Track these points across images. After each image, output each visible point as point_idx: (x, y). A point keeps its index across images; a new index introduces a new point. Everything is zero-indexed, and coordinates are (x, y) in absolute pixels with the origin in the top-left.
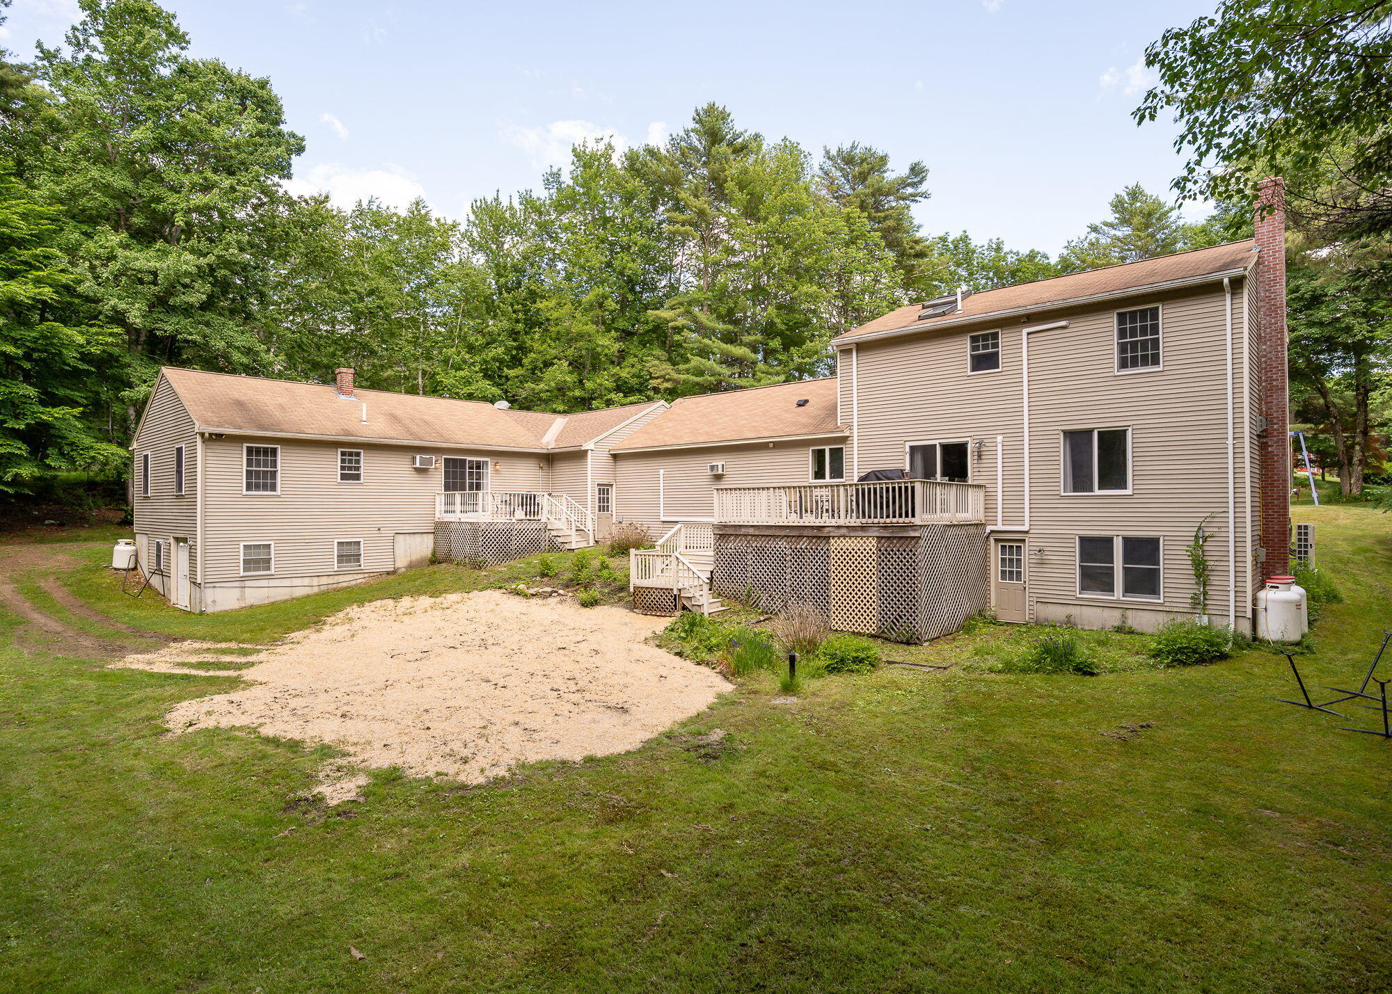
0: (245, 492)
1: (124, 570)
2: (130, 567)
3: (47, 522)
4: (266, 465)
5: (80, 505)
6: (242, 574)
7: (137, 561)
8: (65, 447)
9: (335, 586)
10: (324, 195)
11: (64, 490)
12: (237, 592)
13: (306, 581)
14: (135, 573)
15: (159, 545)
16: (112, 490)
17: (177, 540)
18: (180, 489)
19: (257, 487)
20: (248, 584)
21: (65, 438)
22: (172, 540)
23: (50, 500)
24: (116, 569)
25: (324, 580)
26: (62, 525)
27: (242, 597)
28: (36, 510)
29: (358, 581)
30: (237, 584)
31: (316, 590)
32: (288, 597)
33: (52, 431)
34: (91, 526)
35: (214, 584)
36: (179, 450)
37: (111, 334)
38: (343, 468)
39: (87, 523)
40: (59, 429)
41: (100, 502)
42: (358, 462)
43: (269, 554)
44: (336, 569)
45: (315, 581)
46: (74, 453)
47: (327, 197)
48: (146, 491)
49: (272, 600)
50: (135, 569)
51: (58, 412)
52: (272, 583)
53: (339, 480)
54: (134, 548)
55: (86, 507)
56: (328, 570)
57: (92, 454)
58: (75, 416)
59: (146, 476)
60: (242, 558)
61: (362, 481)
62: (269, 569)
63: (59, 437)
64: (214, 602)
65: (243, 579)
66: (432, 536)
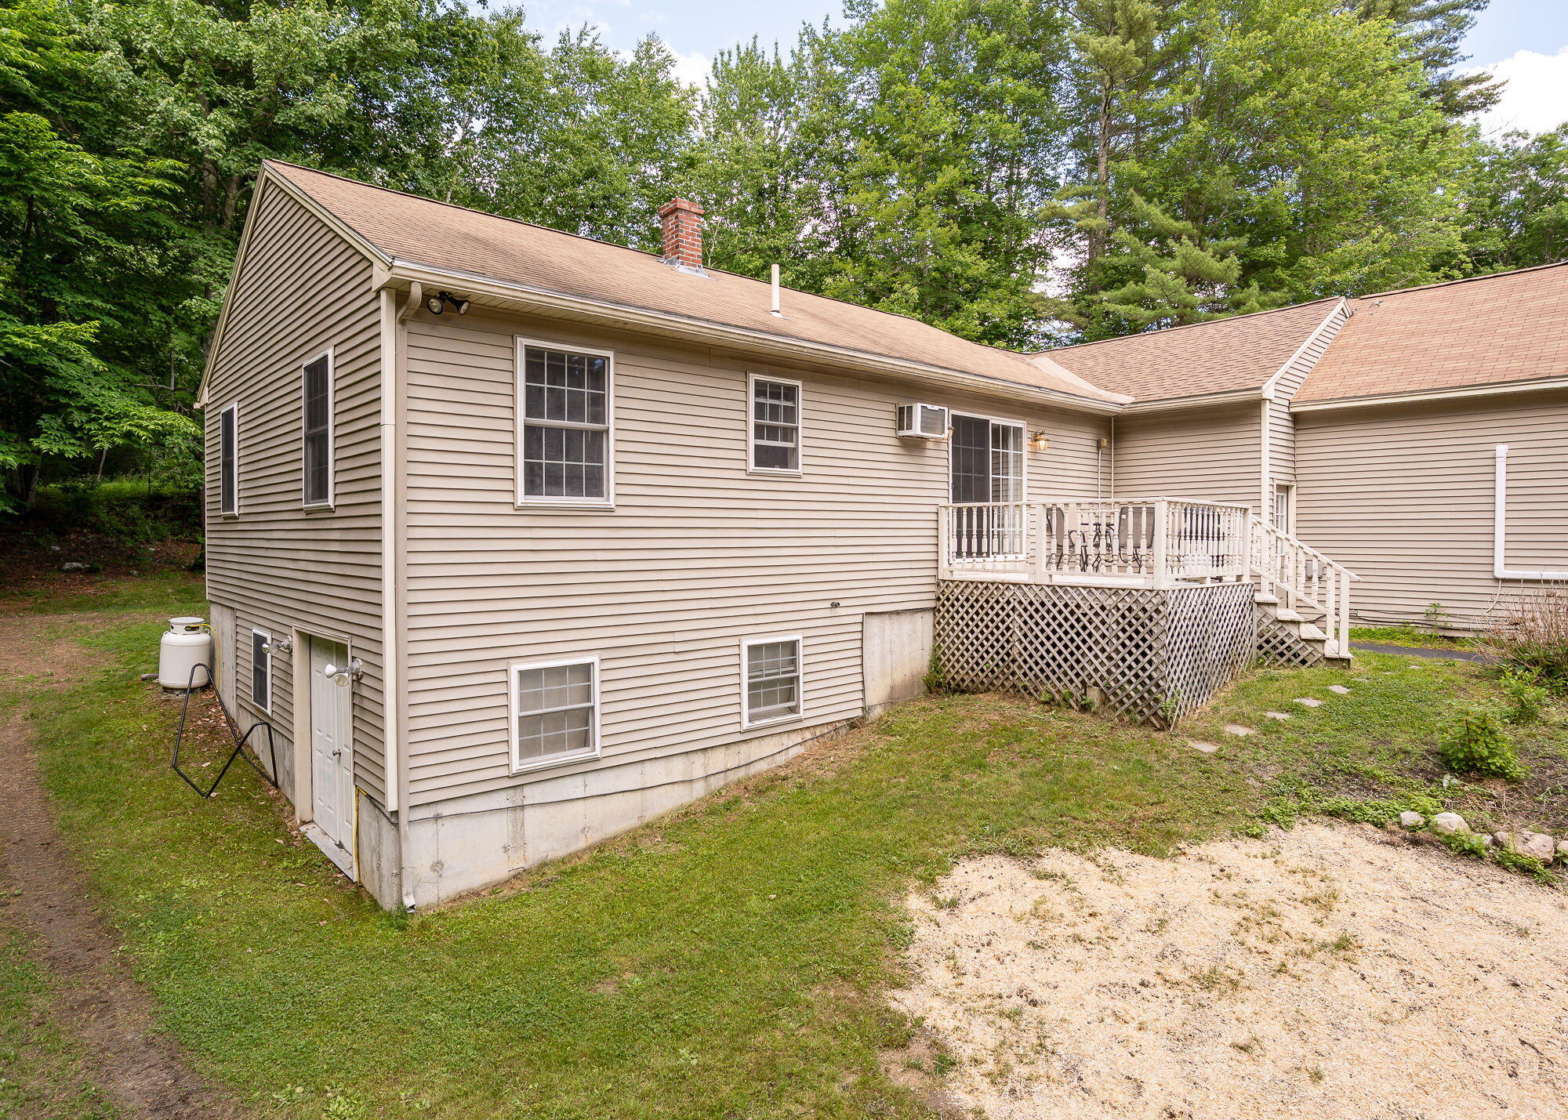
0: (521, 498)
1: (184, 690)
2: (196, 682)
3: (67, 566)
4: (576, 413)
5: (132, 534)
6: (516, 766)
7: (211, 670)
8: (76, 415)
9: (741, 773)
10: (515, 11)
11: (111, 509)
12: (499, 828)
13: (677, 769)
14: (207, 697)
15: (259, 640)
16: (185, 508)
17: (309, 640)
18: (320, 491)
19: (555, 483)
20: (533, 794)
21: (77, 395)
22: (295, 641)
23: (86, 526)
24: (166, 689)
25: (719, 760)
26: (92, 571)
27: (517, 842)
28: (58, 544)
29: (793, 753)
30: (501, 800)
31: (699, 790)
32: (632, 823)
33: (49, 381)
34: (143, 572)
35: (435, 811)
36: (317, 373)
37: (161, 175)
38: (759, 431)
39: (137, 567)
40: (66, 380)
41: (165, 530)
42: (790, 414)
43: (587, 694)
44: (746, 724)
45: (698, 766)
46: (93, 426)
47: (520, 14)
48: (228, 503)
49: (595, 837)
50: (208, 686)
51: (50, 333)
52: (598, 784)
53: (752, 467)
54: (203, 638)
55: (142, 538)
56: (729, 730)
57: (126, 427)
58: (86, 343)
59: (228, 466)
60: (515, 713)
61: (801, 470)
62: (585, 740)
63: (66, 393)
64: (437, 866)
65: (519, 782)
66: (929, 618)
